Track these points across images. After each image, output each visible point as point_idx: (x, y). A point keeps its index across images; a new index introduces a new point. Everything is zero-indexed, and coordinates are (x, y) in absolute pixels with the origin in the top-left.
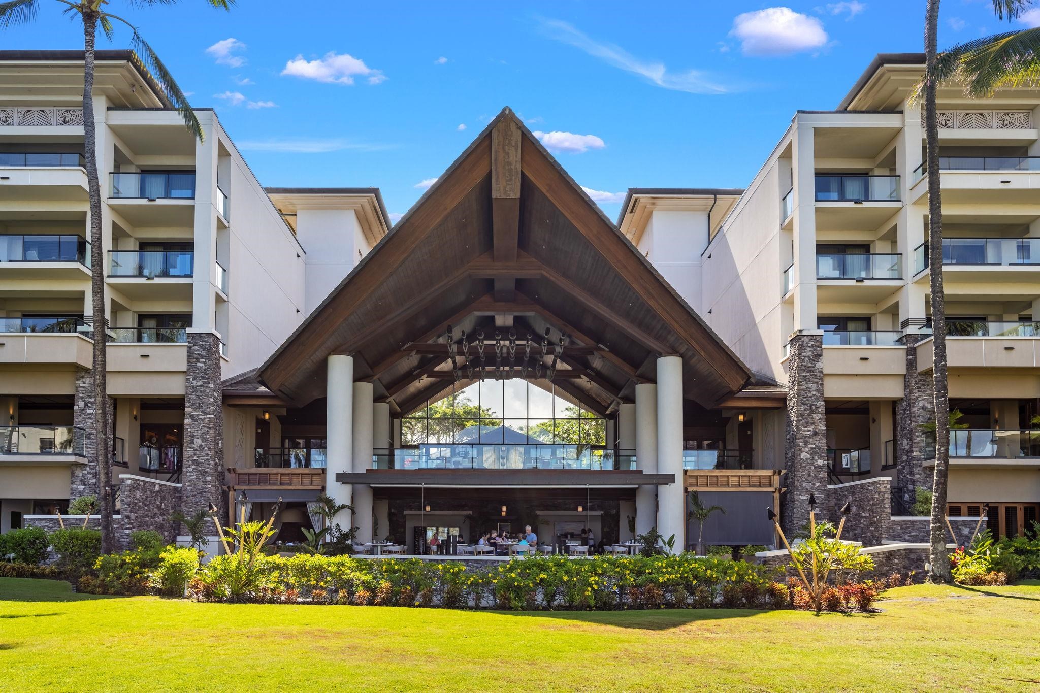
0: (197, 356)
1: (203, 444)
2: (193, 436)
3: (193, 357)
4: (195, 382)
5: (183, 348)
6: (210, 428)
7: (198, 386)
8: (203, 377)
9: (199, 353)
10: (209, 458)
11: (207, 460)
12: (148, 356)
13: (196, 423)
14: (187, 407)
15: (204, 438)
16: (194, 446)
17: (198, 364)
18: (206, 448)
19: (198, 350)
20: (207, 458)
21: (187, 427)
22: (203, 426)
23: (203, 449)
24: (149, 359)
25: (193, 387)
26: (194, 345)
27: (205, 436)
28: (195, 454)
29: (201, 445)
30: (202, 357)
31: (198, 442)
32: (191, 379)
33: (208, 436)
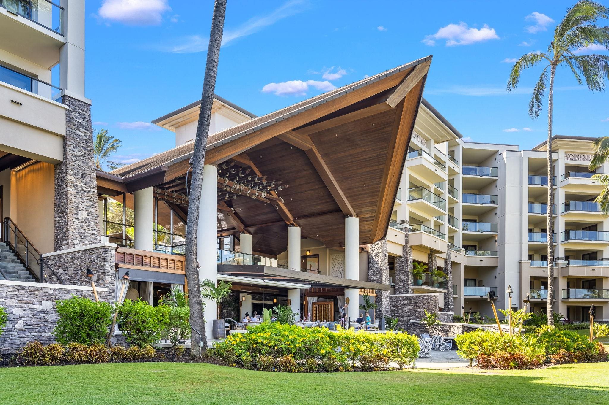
0: (76, 123)
1: (88, 217)
2: (78, 207)
3: (73, 123)
4: (76, 150)
5: (61, 109)
6: (95, 203)
7: (79, 156)
8: (85, 148)
9: (80, 121)
10: (95, 232)
11: (94, 234)
12: (21, 104)
13: (81, 194)
14: (69, 175)
15: (90, 212)
16: (80, 217)
17: (78, 132)
18: (92, 223)
19: (78, 118)
20: (94, 232)
21: (71, 197)
22: (88, 199)
23: (89, 222)
24: (21, 107)
25: (75, 156)
26: (74, 111)
27: (90, 210)
28: (81, 226)
29: (87, 219)
30: (83, 127)
31: (83, 215)
32: (72, 147)
33: (93, 210)
